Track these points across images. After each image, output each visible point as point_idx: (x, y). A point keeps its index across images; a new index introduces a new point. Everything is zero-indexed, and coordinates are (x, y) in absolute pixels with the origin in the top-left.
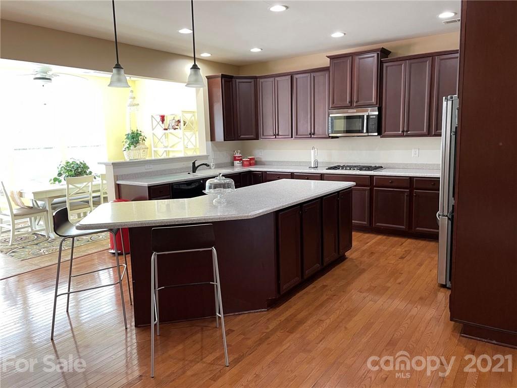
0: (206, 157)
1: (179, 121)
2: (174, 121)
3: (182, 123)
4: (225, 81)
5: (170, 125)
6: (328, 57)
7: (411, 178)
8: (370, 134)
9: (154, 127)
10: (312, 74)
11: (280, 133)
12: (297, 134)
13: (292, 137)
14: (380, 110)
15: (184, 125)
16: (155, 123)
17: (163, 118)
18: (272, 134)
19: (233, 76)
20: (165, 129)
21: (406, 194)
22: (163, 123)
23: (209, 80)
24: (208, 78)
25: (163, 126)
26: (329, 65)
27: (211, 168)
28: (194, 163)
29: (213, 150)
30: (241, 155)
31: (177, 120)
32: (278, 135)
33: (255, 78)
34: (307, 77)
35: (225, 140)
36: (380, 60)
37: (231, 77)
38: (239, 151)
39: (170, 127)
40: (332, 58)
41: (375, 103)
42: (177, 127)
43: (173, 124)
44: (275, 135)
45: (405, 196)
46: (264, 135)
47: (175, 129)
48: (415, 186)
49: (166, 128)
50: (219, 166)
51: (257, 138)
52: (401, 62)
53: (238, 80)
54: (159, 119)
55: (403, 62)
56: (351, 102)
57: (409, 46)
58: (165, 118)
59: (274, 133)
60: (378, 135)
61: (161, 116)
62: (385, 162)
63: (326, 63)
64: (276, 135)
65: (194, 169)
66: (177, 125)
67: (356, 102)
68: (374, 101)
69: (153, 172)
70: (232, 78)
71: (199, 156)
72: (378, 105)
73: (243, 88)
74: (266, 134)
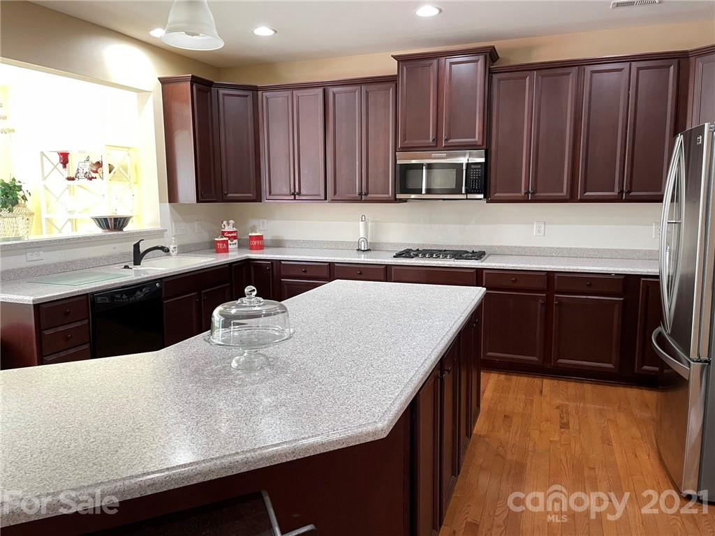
0: (159, 234)
1: (99, 164)
2: (88, 164)
3: (105, 168)
4: (198, 90)
5: (81, 171)
6: (394, 57)
7: (550, 274)
8: (470, 196)
9: (46, 175)
10: (364, 88)
11: (303, 191)
12: (335, 193)
13: (326, 199)
14: (487, 156)
15: (110, 172)
16: (48, 167)
17: (64, 158)
18: (288, 193)
19: (212, 83)
20: (70, 179)
21: (541, 301)
22: (65, 166)
23: (167, 85)
24: (164, 81)
25: (66, 173)
26: (396, 73)
27: (170, 255)
28: (137, 246)
29: (175, 221)
30: (235, 229)
31: (94, 162)
32: (299, 194)
33: (255, 89)
34: (355, 92)
35: (198, 201)
36: (490, 68)
37: (210, 84)
38: (232, 222)
39: (81, 175)
40: (401, 60)
41: (480, 143)
42: (94, 175)
43: (86, 170)
44: (293, 194)
45: (539, 305)
46: (272, 193)
47: (91, 179)
48: (556, 288)
49: (73, 175)
50: (185, 250)
51: (258, 199)
52: (525, 72)
53: (222, 91)
54: (56, 159)
55: (527, 72)
56: (436, 140)
57: (529, 49)
58: (69, 157)
59: (293, 191)
60: (485, 197)
61: (62, 154)
62: (488, 244)
63: (391, 68)
64: (296, 194)
65: (138, 257)
66: (96, 172)
67: (446, 140)
68: (477, 138)
69: (46, 267)
70: (211, 87)
71: (148, 232)
72: (484, 146)
73: (231, 105)
74: (277, 192)
